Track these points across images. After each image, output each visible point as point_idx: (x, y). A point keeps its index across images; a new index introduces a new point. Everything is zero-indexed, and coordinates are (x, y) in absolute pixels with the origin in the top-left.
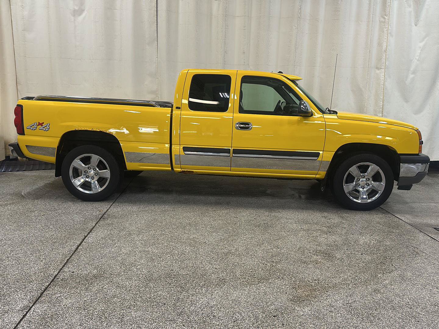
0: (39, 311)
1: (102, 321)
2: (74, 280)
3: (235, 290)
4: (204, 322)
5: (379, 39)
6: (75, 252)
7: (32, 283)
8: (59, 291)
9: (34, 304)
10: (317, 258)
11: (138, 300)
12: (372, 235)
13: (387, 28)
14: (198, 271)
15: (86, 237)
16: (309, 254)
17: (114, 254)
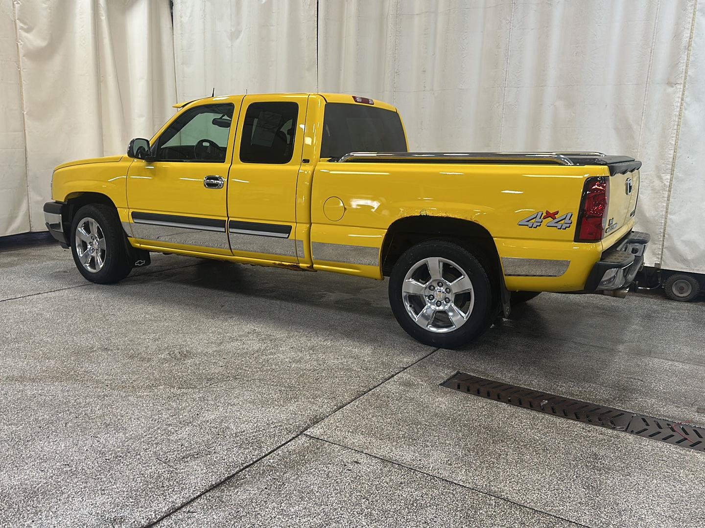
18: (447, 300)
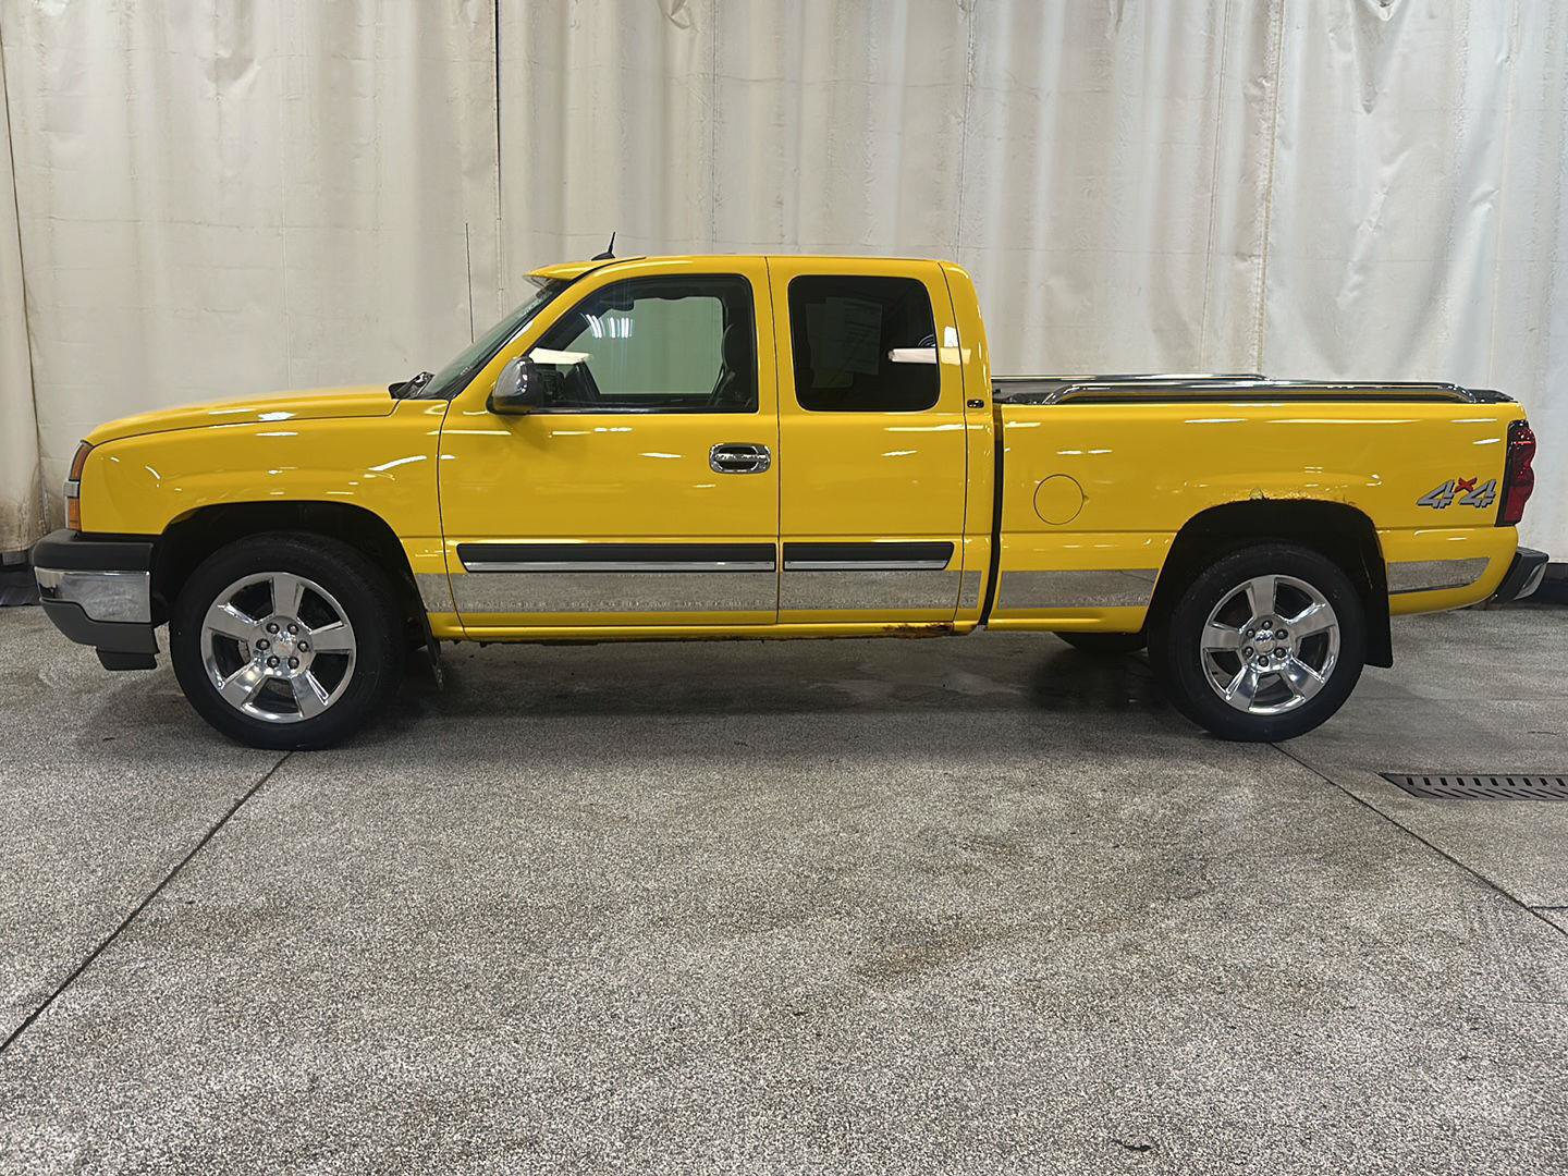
0: (78, 1007)
1: (268, 1032)
2: (193, 924)
3: (693, 948)
4: (581, 1032)
5: (1245, 155)
6: (201, 845)
7: (58, 934)
8: (143, 955)
9: (61, 989)
10: (973, 856)
11: (385, 976)
12: (1164, 793)
13: (1269, 118)
14: (587, 898)
15: (240, 803)
16: (950, 847)
17: (326, 851)
18: (1281, 652)
